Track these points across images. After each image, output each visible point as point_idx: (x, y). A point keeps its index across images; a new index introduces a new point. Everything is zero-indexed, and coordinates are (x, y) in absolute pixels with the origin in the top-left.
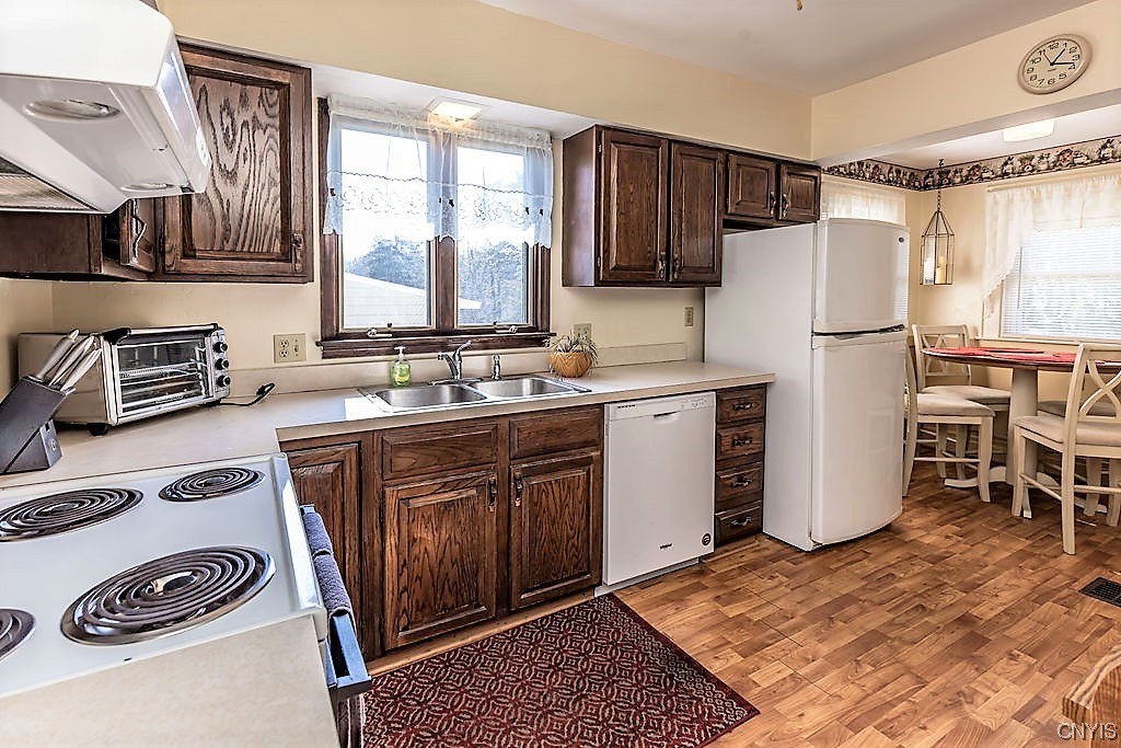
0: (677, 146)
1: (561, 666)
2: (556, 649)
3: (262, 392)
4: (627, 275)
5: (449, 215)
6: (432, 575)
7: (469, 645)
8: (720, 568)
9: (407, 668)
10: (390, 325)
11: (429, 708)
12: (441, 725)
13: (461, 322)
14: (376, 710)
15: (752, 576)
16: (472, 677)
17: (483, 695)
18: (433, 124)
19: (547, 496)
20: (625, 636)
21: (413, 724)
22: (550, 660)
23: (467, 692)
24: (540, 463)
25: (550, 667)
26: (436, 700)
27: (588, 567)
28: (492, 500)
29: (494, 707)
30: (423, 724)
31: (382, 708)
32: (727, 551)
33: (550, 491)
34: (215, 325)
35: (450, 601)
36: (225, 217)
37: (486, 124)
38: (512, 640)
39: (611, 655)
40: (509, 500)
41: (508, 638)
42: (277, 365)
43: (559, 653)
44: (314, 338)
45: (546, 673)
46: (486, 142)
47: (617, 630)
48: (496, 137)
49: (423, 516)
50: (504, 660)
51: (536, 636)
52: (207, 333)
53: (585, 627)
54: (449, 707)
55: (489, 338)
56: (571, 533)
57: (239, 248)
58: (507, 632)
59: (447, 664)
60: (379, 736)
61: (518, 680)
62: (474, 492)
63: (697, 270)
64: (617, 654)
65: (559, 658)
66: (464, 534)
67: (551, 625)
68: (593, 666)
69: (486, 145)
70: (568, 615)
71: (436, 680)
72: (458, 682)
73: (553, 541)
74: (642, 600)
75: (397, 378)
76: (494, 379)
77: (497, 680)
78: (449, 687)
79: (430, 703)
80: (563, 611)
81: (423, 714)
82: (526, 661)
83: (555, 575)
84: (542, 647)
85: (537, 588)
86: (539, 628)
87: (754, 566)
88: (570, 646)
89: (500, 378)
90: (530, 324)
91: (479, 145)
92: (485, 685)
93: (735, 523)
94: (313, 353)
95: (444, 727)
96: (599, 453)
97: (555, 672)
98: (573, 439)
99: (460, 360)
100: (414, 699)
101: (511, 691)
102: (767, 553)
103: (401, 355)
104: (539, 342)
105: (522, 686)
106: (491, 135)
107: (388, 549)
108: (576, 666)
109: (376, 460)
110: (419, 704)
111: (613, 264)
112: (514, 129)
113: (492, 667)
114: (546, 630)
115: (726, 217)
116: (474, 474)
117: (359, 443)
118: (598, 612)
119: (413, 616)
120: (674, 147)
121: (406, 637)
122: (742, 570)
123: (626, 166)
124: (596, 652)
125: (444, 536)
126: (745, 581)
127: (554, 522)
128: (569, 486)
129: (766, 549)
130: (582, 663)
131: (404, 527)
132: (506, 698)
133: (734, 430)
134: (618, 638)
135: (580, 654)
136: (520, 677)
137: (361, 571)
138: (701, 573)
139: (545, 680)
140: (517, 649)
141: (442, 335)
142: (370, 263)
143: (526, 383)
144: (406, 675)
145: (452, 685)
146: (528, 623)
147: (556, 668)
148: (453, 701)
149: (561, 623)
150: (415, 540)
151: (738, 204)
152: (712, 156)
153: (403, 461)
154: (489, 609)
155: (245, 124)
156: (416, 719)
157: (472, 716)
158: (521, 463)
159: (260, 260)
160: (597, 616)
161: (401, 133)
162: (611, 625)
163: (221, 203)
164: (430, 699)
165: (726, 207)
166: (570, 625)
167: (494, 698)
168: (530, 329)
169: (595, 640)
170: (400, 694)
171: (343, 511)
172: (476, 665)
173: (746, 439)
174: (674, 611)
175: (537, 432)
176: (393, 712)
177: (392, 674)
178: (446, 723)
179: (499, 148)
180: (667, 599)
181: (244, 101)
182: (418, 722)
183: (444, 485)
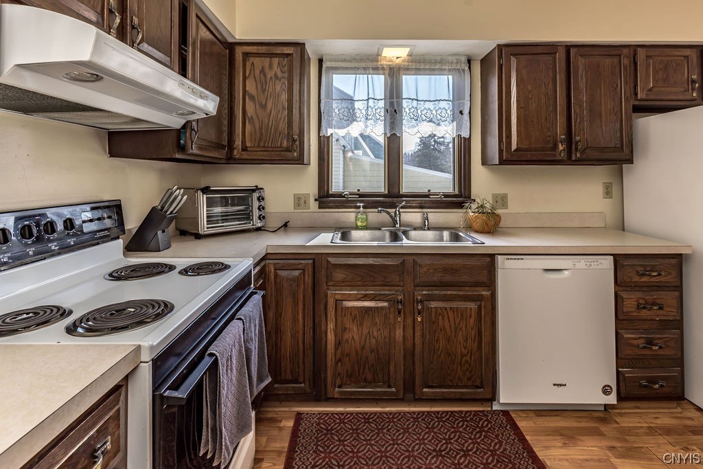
0: (576, 49)
1: (443, 453)
2: (445, 439)
3: (285, 225)
4: (528, 156)
5: (395, 119)
6: (357, 354)
7: (386, 413)
8: (626, 422)
9: (342, 414)
10: (359, 190)
11: (344, 446)
12: (346, 461)
13: (404, 190)
14: (314, 434)
15: (661, 440)
16: (378, 436)
17: (380, 451)
18: (382, 63)
19: (443, 319)
20: (505, 449)
21: (330, 452)
22: (437, 445)
23: (371, 445)
24: (437, 292)
25: (434, 450)
26: (350, 443)
27: (482, 383)
28: (399, 313)
29: (383, 464)
30: (336, 455)
31: (318, 434)
32: (639, 408)
33: (446, 316)
34: (257, 186)
35: (370, 377)
36: (261, 129)
37: (418, 58)
38: (416, 419)
39: (487, 460)
40: (414, 315)
41: (413, 418)
42: (296, 211)
43: (446, 443)
44: (315, 196)
45: (430, 454)
46: (419, 69)
47: (501, 443)
48: (425, 65)
49: (351, 314)
50: (404, 433)
51: (434, 424)
52: (253, 191)
53: (474, 430)
54: (355, 450)
55: (425, 201)
56: (465, 352)
57: (266, 145)
58: (414, 413)
59: (367, 421)
60: (309, 451)
61: (408, 451)
62: (385, 304)
63: (603, 149)
64: (493, 461)
65: (445, 446)
66: (379, 332)
67: (448, 419)
68: (469, 464)
69: (418, 71)
70: (463, 416)
71: (355, 429)
72: (368, 435)
73: (449, 355)
74: (533, 425)
75: (359, 224)
76: (424, 230)
77: (394, 445)
78: (362, 436)
79: (346, 443)
80: (461, 412)
81: (338, 449)
82: (418, 439)
83: (451, 381)
84: (435, 433)
85: (435, 387)
86: (438, 418)
87: (667, 431)
88: (457, 441)
89: (429, 229)
90: (457, 192)
91: (413, 72)
92: (384, 445)
93: (644, 383)
94: (314, 206)
95: (347, 463)
96: (489, 293)
97: (437, 456)
98: (465, 278)
99: (400, 214)
100: (337, 436)
101: (400, 457)
102: (689, 422)
103: (361, 209)
104: (460, 205)
105: (409, 457)
106: (421, 64)
107: (329, 330)
108: (455, 458)
109: (323, 272)
110: (339, 440)
111: (514, 146)
112: (438, 58)
113: (394, 434)
114: (443, 422)
115: (637, 103)
116: (387, 292)
117: (314, 260)
118: (489, 422)
119: (345, 379)
120: (573, 51)
121: (340, 393)
122: (652, 431)
123: (524, 72)
124: (475, 453)
125: (365, 331)
126: (649, 442)
127: (449, 340)
128: (462, 314)
129: (690, 419)
130: (460, 458)
131: (339, 319)
132: (394, 460)
133: (639, 295)
134: (499, 449)
135: (462, 450)
136: (410, 449)
137: (314, 340)
138: (603, 420)
139: (427, 459)
140: (416, 428)
141: (392, 198)
142: (418, 156)
143: (446, 234)
144: (340, 418)
145: (364, 436)
146: (432, 412)
147: (439, 453)
148: (359, 448)
149: (456, 420)
150: (346, 329)
151: (650, 90)
152: (616, 53)
153: (339, 275)
154: (398, 391)
155: (271, 78)
156: (334, 450)
157: (367, 463)
158: (423, 290)
159: (277, 151)
160: (487, 424)
161: (363, 72)
162: (497, 436)
163: (259, 121)
164: (347, 440)
165: (636, 94)
166: (463, 425)
167: (387, 457)
168: (455, 196)
169: (478, 444)
170: (332, 429)
171: (304, 300)
172: (384, 429)
173: (654, 304)
174: (560, 444)
175: (435, 269)
176: (322, 439)
177: (332, 414)
178: (349, 460)
179: (427, 72)
180: (558, 432)
181: (271, 66)
182: (334, 452)
183: (366, 296)
